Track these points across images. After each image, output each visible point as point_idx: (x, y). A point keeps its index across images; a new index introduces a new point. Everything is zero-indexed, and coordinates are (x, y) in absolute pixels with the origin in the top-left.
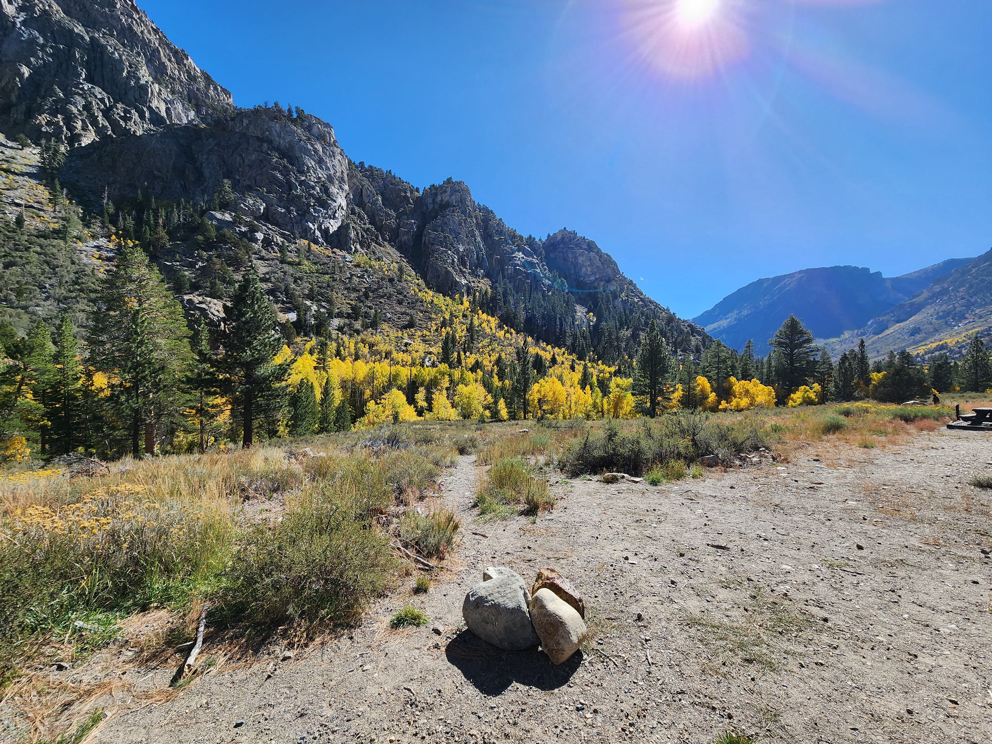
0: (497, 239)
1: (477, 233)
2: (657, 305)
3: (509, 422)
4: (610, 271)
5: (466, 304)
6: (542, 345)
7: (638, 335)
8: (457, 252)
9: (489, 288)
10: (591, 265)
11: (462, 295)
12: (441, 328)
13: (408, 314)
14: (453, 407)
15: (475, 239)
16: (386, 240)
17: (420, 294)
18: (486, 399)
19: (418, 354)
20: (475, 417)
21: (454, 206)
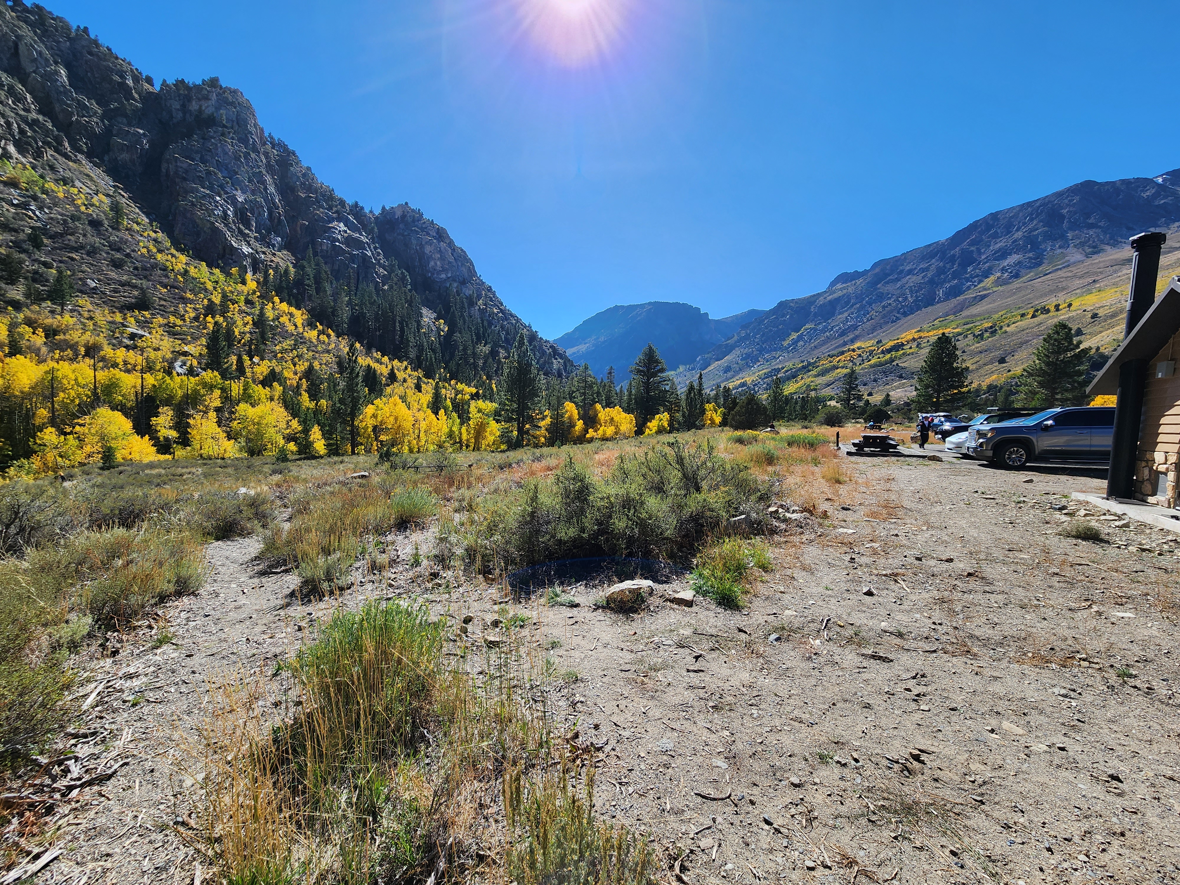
0: (303, 196)
1: (268, 179)
2: (518, 320)
3: (329, 459)
4: (464, 270)
5: (252, 285)
6: (375, 354)
7: (498, 353)
8: (233, 201)
9: (291, 266)
10: (442, 259)
11: (243, 270)
12: (206, 316)
13: (135, 287)
14: (229, 437)
15: (266, 189)
16: (81, 152)
17: (159, 256)
18: (288, 426)
19: (159, 354)
20: (271, 453)
21: (224, 126)
